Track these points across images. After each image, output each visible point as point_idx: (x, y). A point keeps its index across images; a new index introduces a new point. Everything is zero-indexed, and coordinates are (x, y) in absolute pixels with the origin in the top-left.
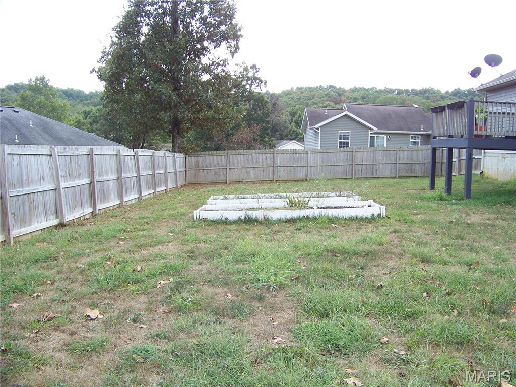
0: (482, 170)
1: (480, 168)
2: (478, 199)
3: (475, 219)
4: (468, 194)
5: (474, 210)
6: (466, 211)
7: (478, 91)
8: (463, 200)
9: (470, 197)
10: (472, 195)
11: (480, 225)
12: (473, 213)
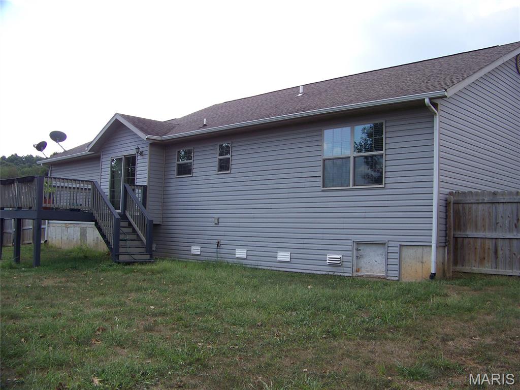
0: (46, 239)
1: (44, 238)
2: (47, 266)
3: (48, 282)
4: (37, 262)
5: (45, 276)
6: (38, 277)
7: (43, 164)
8: (33, 267)
9: (40, 265)
10: (41, 263)
11: (54, 287)
12: (46, 278)
